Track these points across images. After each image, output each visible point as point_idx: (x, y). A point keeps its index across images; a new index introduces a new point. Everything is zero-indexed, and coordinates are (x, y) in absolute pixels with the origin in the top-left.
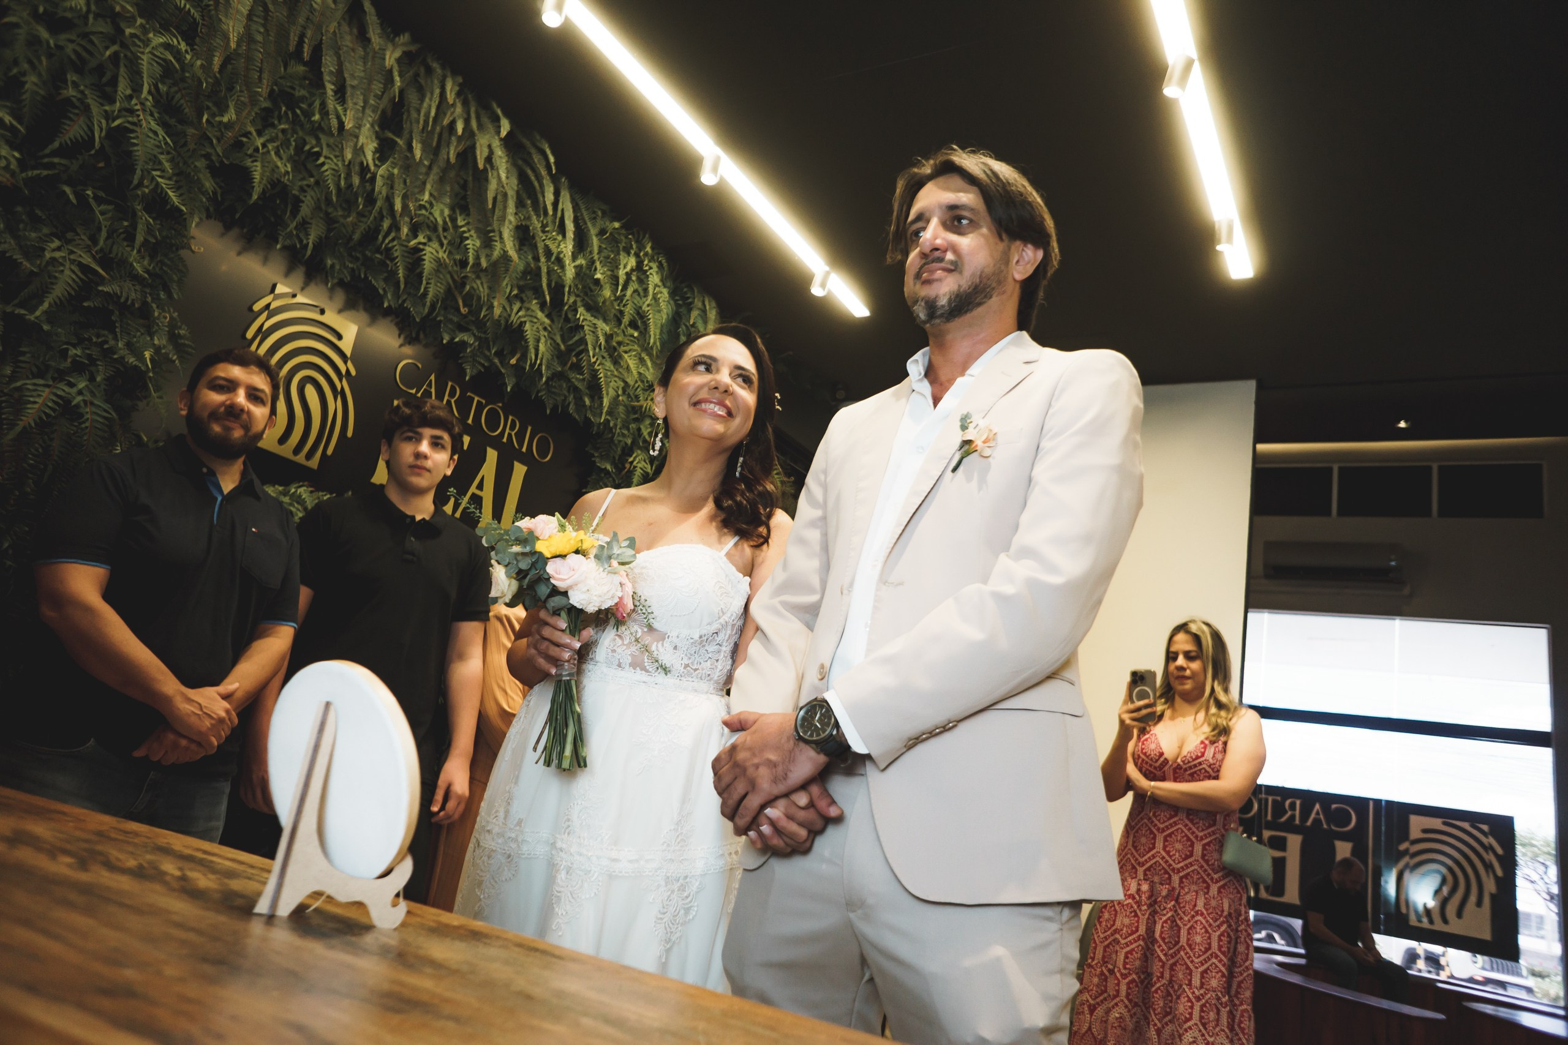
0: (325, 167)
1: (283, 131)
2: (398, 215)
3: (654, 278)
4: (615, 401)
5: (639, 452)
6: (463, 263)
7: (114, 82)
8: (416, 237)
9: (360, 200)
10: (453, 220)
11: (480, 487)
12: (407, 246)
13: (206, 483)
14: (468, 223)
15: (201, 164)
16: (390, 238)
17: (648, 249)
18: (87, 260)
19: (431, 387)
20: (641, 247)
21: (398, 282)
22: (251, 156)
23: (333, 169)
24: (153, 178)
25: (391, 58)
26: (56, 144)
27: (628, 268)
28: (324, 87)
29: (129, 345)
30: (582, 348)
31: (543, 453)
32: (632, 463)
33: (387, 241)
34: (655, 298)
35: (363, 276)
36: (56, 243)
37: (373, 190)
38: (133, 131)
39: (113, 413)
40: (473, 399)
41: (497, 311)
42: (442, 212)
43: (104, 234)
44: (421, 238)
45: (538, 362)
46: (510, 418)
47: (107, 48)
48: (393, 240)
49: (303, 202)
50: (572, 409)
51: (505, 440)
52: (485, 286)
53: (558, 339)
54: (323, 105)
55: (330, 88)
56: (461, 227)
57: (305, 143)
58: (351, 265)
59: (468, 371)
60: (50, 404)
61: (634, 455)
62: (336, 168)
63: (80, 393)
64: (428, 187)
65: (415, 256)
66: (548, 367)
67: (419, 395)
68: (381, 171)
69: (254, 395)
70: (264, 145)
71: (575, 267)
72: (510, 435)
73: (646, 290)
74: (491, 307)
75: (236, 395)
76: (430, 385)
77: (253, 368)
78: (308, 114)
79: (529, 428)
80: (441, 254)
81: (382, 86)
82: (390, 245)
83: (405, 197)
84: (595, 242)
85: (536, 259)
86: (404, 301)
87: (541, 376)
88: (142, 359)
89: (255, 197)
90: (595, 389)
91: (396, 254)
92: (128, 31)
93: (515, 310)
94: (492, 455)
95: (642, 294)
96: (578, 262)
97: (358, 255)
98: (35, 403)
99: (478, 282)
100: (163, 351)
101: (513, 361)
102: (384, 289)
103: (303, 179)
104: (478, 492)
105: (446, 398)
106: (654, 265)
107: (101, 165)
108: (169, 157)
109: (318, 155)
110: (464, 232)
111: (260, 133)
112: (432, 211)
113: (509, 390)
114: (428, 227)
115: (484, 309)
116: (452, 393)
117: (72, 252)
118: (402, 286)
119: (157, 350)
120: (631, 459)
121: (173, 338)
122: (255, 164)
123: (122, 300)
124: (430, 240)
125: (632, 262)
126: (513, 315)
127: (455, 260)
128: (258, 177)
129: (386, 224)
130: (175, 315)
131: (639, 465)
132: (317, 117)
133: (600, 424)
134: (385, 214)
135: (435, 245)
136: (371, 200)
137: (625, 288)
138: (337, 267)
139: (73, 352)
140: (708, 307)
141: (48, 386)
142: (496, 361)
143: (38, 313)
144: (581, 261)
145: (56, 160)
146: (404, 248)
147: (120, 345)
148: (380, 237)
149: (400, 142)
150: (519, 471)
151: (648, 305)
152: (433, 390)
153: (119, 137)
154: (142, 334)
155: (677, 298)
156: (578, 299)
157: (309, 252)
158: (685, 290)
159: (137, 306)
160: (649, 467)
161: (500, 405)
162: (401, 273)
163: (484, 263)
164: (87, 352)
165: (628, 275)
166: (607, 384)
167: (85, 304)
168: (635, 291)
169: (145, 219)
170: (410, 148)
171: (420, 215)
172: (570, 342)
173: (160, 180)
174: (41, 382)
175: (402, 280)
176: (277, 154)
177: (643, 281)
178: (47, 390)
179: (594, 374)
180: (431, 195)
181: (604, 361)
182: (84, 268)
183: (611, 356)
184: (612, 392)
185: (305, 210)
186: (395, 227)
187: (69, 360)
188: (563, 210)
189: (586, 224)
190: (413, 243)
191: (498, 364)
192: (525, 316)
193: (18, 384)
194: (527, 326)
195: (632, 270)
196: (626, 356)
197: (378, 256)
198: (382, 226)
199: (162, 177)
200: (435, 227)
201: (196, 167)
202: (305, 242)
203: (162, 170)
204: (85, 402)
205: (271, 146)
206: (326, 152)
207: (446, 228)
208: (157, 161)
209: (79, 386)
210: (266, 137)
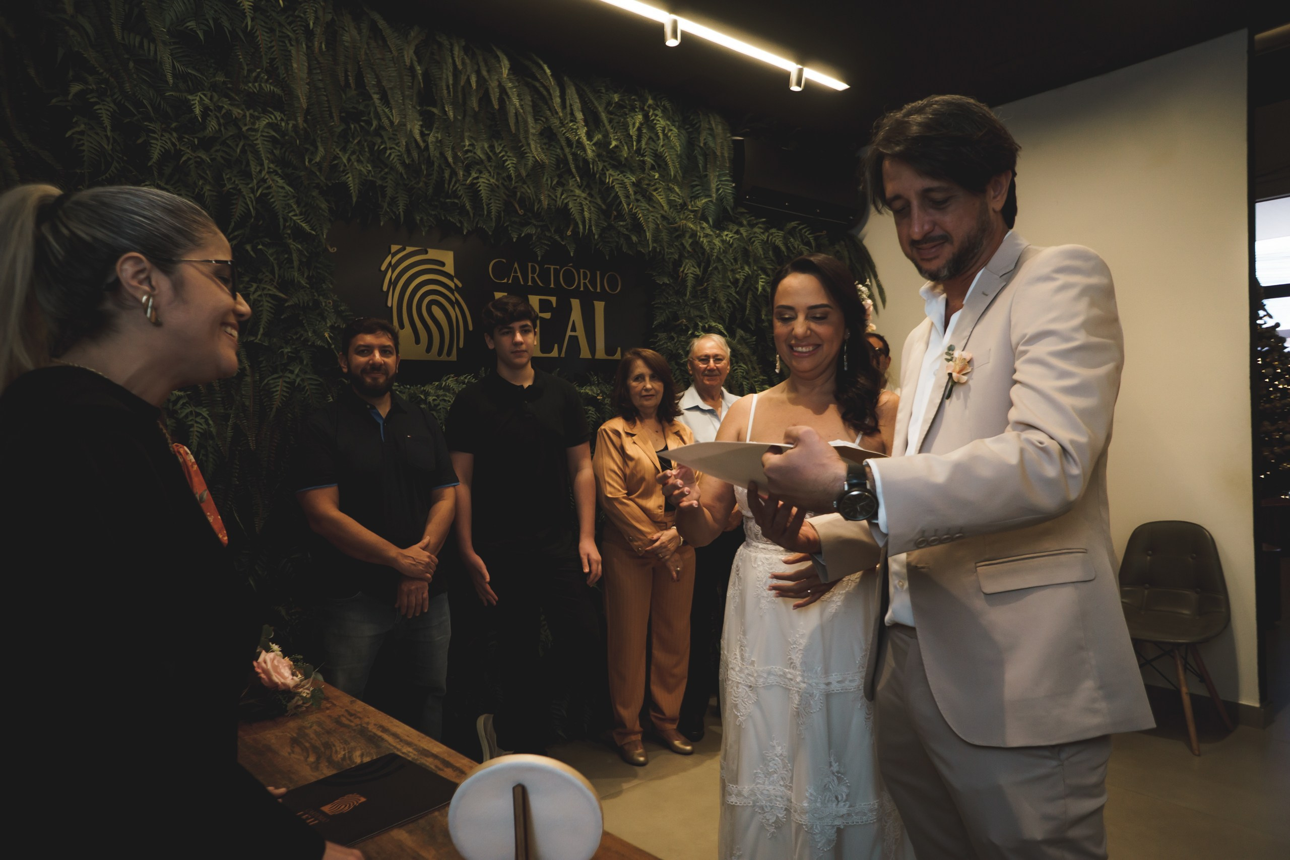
0: (392, 157)
1: (359, 143)
2: (452, 164)
3: (661, 123)
4: (657, 230)
5: (687, 261)
6: (509, 177)
7: (248, 164)
8: (470, 174)
9: (423, 167)
10: (492, 147)
11: (574, 329)
12: (465, 185)
14: (504, 147)
15: (315, 193)
16: (453, 183)
17: (650, 102)
18: (274, 291)
19: (517, 273)
20: (644, 101)
21: (468, 212)
23: (398, 156)
24: (291, 219)
25: (409, 55)
27: (637, 125)
28: (371, 98)
29: (314, 332)
30: (618, 201)
31: (613, 286)
32: (683, 271)
33: (451, 187)
34: (667, 137)
35: (443, 218)
36: (255, 285)
37: (429, 155)
38: (270, 193)
39: (321, 380)
40: (550, 268)
41: (545, 203)
42: (483, 148)
43: (276, 268)
44: (474, 175)
45: (587, 227)
46: (582, 271)
47: (237, 145)
48: (456, 183)
49: (386, 187)
50: (625, 249)
51: (582, 289)
52: (531, 188)
53: (599, 201)
54: (376, 113)
55: (376, 97)
56: (500, 153)
57: (374, 144)
58: (433, 213)
59: (539, 253)
60: (285, 389)
61: (683, 265)
62: (399, 154)
63: (297, 375)
64: (467, 134)
65: (473, 190)
66: (597, 226)
67: (510, 282)
68: (431, 139)
70: (349, 160)
71: (594, 144)
72: (585, 283)
73: (657, 134)
74: (540, 201)
76: (516, 272)
78: (369, 123)
79: (598, 273)
80: (492, 181)
81: (410, 78)
82: (454, 188)
83: (453, 149)
84: (604, 116)
85: (562, 149)
86: (477, 223)
87: (594, 235)
88: (323, 338)
89: (354, 199)
90: (637, 227)
91: (460, 193)
92: (244, 129)
93: (559, 196)
94: (576, 303)
95: (655, 138)
96: (595, 139)
97: (436, 203)
98: (277, 391)
99: (525, 186)
100: (336, 325)
101: (569, 233)
102: (461, 222)
103: (380, 172)
104: (573, 334)
105: (530, 275)
106: (659, 113)
107: (261, 222)
108: (295, 200)
109: (385, 149)
110: (503, 156)
111: (344, 150)
112: (475, 151)
113: (572, 255)
114: (478, 164)
115: (536, 204)
116: (533, 272)
117: (264, 289)
118: (472, 215)
119: (332, 328)
120: (682, 269)
121: (338, 314)
122: (347, 176)
123: (301, 305)
124: (481, 172)
125: (639, 118)
126: (558, 199)
127: (503, 179)
128: (351, 185)
129: (447, 175)
130: (335, 298)
131: (690, 271)
132: (375, 123)
133: (650, 252)
134: (444, 167)
135: (486, 175)
136: (430, 162)
137: (639, 141)
138: (425, 218)
139: (286, 350)
140: (714, 125)
141: (280, 377)
142: (557, 237)
143: (259, 337)
144: (598, 137)
145: (236, 233)
146: (465, 187)
147: (310, 335)
148: (446, 186)
149: (435, 110)
150: (599, 307)
151: (663, 146)
152: (519, 274)
153: (263, 200)
154: (320, 322)
155: (687, 127)
156: (606, 164)
157: (402, 219)
158: (692, 117)
159: (311, 304)
160: (697, 270)
161: (571, 264)
162: (468, 207)
163: (524, 174)
164: (294, 347)
165: (639, 129)
166: (647, 222)
167: (282, 317)
168: (650, 138)
169: (294, 245)
170: (445, 113)
171: (468, 158)
172: (609, 200)
173: (295, 218)
174: (275, 376)
175: (470, 210)
176: (359, 161)
177: (652, 128)
178: (281, 380)
179: (634, 217)
180: (471, 138)
181: (639, 204)
182: (273, 297)
183: (644, 196)
184: (652, 226)
185: (389, 192)
186: (454, 173)
187: (286, 357)
188: (571, 105)
189: (594, 104)
190: (469, 181)
191: (559, 239)
192: (566, 198)
193: (266, 381)
194: (571, 205)
195: (641, 124)
196: (654, 193)
197: (449, 201)
198: (445, 177)
199: (295, 215)
200: (482, 161)
201: (313, 197)
202: (397, 213)
203: (294, 210)
204: (303, 380)
205: (353, 158)
206: (389, 144)
207: (489, 159)
208: (289, 206)
209: (296, 371)
210: (349, 152)
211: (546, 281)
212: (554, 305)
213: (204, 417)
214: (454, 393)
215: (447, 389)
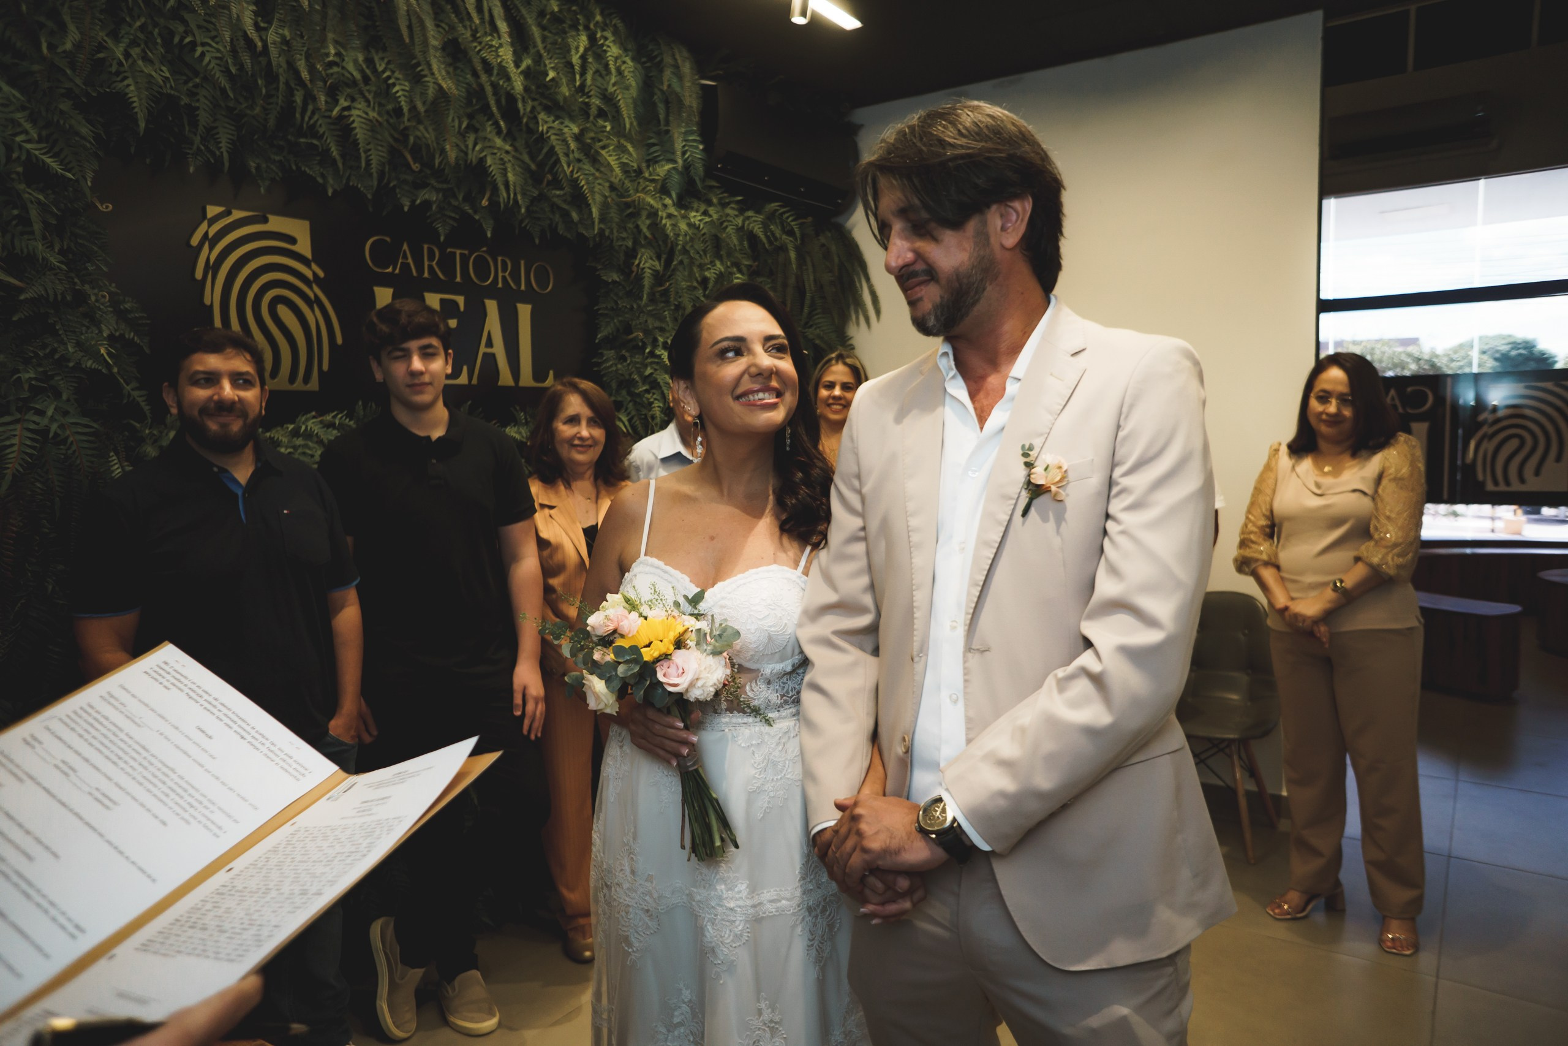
0: (207, 59)
1: (142, 28)
2: (308, 83)
3: (613, 51)
4: (605, 207)
5: (643, 250)
6: (398, 112)
8: (337, 102)
9: (260, 82)
10: (370, 61)
11: (490, 344)
12: (330, 117)
13: (221, 481)
14: (389, 63)
15: (65, 106)
16: (309, 113)
17: (598, 18)
19: (407, 259)
20: (589, 17)
21: (334, 161)
22: (118, 73)
23: (216, 58)
24: (20, 147)
27: (581, 50)
29: (79, 344)
30: (554, 158)
31: (543, 282)
32: (639, 264)
33: (306, 119)
34: (620, 72)
35: (294, 167)
37: (269, 63)
39: (95, 425)
40: (455, 253)
41: (452, 155)
42: (355, 61)
44: (343, 103)
45: (512, 196)
46: (500, 259)
48: (313, 113)
49: (198, 108)
50: (561, 229)
51: (500, 285)
52: (430, 129)
53: (526, 158)
56: (384, 72)
57: (172, 34)
58: (277, 158)
59: (441, 230)
60: (29, 443)
61: (639, 256)
62: (219, 55)
63: (52, 419)
64: (330, 36)
65: (343, 128)
66: (524, 194)
67: (397, 271)
68: (272, 36)
70: (127, 55)
71: (522, 73)
72: (504, 278)
73: (607, 66)
74: (443, 151)
76: (405, 257)
79: (522, 262)
80: (373, 114)
82: (312, 122)
83: (308, 57)
84: (536, 31)
85: (475, 74)
86: (348, 179)
87: (519, 207)
88: (97, 357)
89: (142, 125)
90: (579, 199)
91: (321, 131)
93: (471, 146)
94: (492, 307)
95: (604, 73)
96: (524, 66)
97: (281, 143)
98: (13, 445)
99: (421, 127)
100: (117, 334)
101: (485, 203)
102: (323, 176)
103: (186, 83)
104: (489, 350)
105: (426, 263)
106: (608, 34)
108: (27, 113)
109: (193, 45)
110: (389, 78)
111: (115, 36)
112: (344, 64)
113: (489, 235)
114: (347, 85)
115: (437, 156)
116: (431, 257)
118: (340, 165)
119: (111, 339)
120: (637, 262)
121: (121, 315)
122: (126, 82)
123: (51, 299)
124: (353, 100)
125: (583, 40)
126: (470, 152)
127: (388, 113)
128: (135, 99)
129: (298, 98)
130: (113, 288)
131: (647, 265)
133: (595, 236)
134: (293, 85)
135: (361, 104)
136: (271, 76)
137: (583, 73)
138: (264, 165)
139: (25, 376)
140: (679, 61)
141: (17, 421)
142: (467, 208)
144: (527, 62)
146: (329, 120)
148: (298, 116)
150: (524, 311)
151: (614, 85)
152: (410, 260)
154: (88, 328)
155: (644, 60)
156: (536, 103)
157: (227, 164)
158: (650, 47)
159: (69, 298)
160: (657, 263)
161: (485, 249)
162: (335, 152)
163: (421, 108)
164: (41, 369)
165: (583, 58)
166: (592, 192)
167: (15, 318)
168: (597, 72)
169: (32, 195)
171: (332, 74)
172: (541, 157)
173: (29, 146)
174: (8, 419)
175: (338, 158)
176: (145, 58)
177: (600, 56)
178: (18, 426)
179: (574, 183)
180: (337, 42)
181: (581, 165)
183: (587, 155)
184: (598, 198)
185: (203, 118)
186: (310, 97)
187: (26, 387)
188: (490, 10)
189: (520, 11)
190: (335, 112)
191: (470, 211)
192: (482, 150)
194: (489, 161)
195: (586, 50)
196: (603, 152)
197: (302, 140)
198: (295, 101)
199: (29, 141)
200: (354, 83)
201: (62, 112)
202: (218, 153)
203: (26, 132)
204: (62, 426)
205: (135, 52)
206: (200, 37)
207: (366, 80)
209: (50, 412)
210: (126, 41)
211: (449, 270)
212: (462, 308)
214: (320, 442)
215: (308, 435)
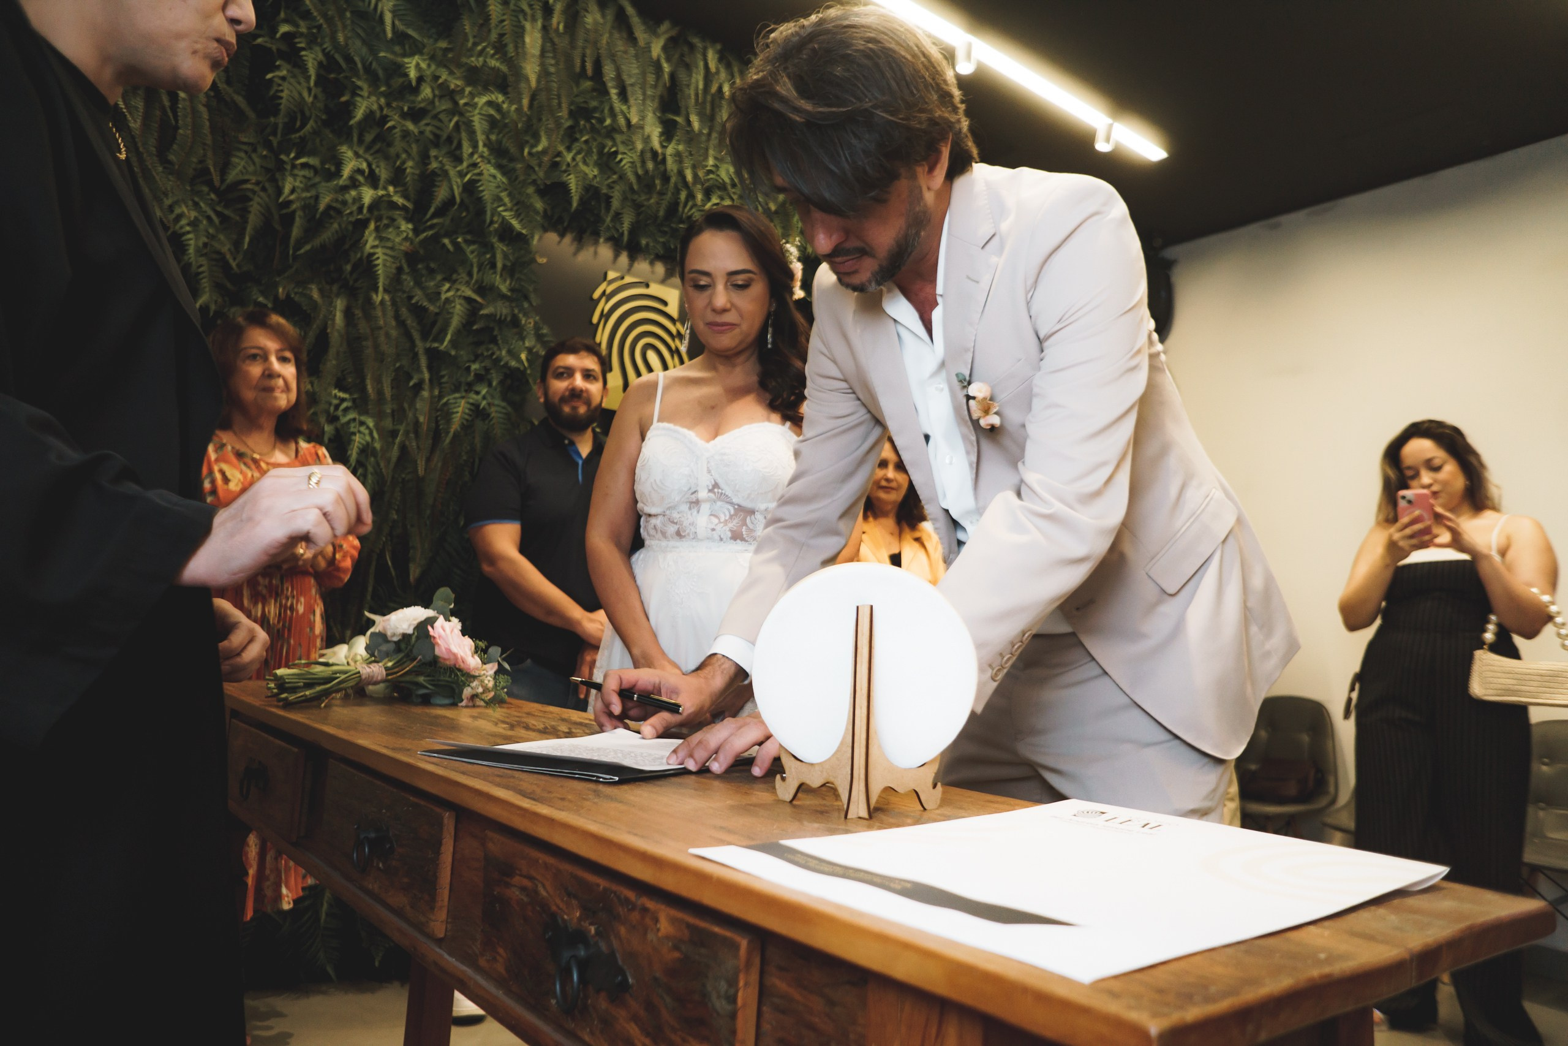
0: (623, 163)
1: (586, 142)
2: (691, 185)
7: (459, 146)
8: (709, 199)
9: (657, 181)
15: (531, 190)
16: (688, 208)
18: (469, 293)
22: (565, 171)
23: (631, 162)
24: (499, 214)
25: (656, 49)
26: (432, 210)
28: (607, 93)
29: (509, 352)
33: (686, 210)
36: (447, 286)
37: (666, 170)
38: (479, 181)
39: (510, 409)
42: (728, 171)
43: (475, 270)
47: (450, 121)
48: (691, 208)
49: (611, 197)
54: (612, 109)
55: (613, 92)
57: (604, 147)
58: (661, 240)
60: (467, 411)
62: (631, 160)
63: (484, 398)
64: (711, 152)
68: (670, 150)
69: (588, 375)
70: (574, 159)
75: (575, 380)
77: (583, 354)
78: (601, 121)
81: (654, 76)
83: (693, 167)
88: (520, 361)
89: (575, 204)
92: (462, 102)
97: (666, 229)
98: (457, 412)
103: (609, 178)
107: (464, 214)
108: (507, 192)
109: (616, 153)
111: (569, 149)
112: (718, 173)
114: (719, 188)
117: (458, 290)
119: (530, 350)
121: (539, 337)
122: (569, 177)
123: (498, 317)
128: (573, 188)
129: (683, 195)
130: (538, 319)
132: (608, 122)
134: (680, 187)
136: (666, 178)
138: (651, 244)
139: (473, 367)
141: (463, 397)
143: (445, 343)
145: (435, 221)
147: (504, 353)
148: (680, 209)
149: (679, 119)
153: (470, 188)
154: (517, 340)
159: (508, 319)
164: (483, 364)
167: (475, 327)
169: (500, 248)
170: (689, 123)
171: (708, 180)
173: (504, 214)
174: (457, 395)
176: (585, 163)
178: (463, 401)
180: (716, 158)
182: (468, 300)
185: (616, 204)
186: (691, 196)
187: (472, 374)
190: (708, 206)
193: (445, 400)
197: (681, 226)
198: (680, 198)
199: (505, 210)
200: (724, 183)
201: (527, 194)
202: (621, 231)
203: (504, 205)
204: (489, 404)
205: (579, 158)
206: (622, 148)
207: (734, 185)
208: (499, 199)
209: (484, 392)
210: (574, 152)
213: (368, 427)
